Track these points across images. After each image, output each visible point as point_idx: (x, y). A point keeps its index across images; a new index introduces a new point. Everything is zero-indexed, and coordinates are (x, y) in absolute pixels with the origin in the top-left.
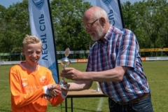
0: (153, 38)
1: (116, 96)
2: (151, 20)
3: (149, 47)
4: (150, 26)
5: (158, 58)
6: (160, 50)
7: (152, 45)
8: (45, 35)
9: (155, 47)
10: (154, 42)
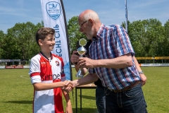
0: (147, 49)
1: (110, 85)
2: (146, 35)
3: (144, 56)
4: (145, 40)
5: (151, 65)
6: (152, 58)
7: (147, 55)
8: (60, 42)
9: (148, 56)
10: (148, 52)
